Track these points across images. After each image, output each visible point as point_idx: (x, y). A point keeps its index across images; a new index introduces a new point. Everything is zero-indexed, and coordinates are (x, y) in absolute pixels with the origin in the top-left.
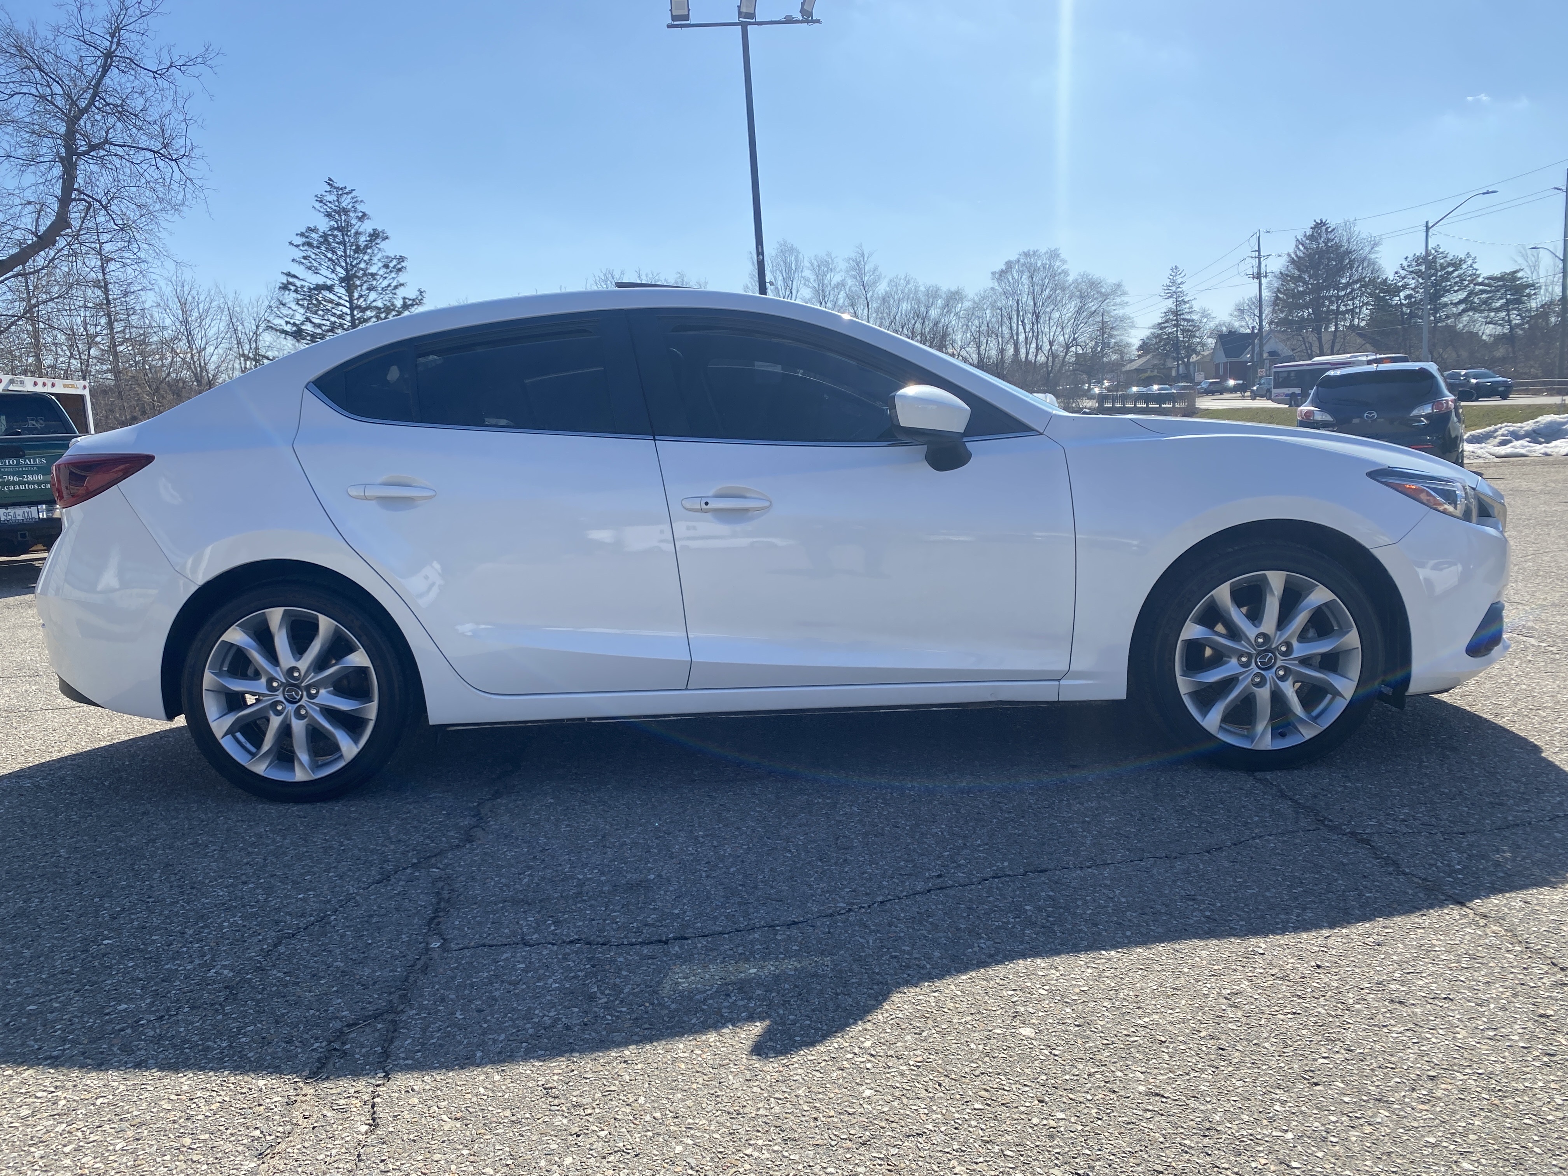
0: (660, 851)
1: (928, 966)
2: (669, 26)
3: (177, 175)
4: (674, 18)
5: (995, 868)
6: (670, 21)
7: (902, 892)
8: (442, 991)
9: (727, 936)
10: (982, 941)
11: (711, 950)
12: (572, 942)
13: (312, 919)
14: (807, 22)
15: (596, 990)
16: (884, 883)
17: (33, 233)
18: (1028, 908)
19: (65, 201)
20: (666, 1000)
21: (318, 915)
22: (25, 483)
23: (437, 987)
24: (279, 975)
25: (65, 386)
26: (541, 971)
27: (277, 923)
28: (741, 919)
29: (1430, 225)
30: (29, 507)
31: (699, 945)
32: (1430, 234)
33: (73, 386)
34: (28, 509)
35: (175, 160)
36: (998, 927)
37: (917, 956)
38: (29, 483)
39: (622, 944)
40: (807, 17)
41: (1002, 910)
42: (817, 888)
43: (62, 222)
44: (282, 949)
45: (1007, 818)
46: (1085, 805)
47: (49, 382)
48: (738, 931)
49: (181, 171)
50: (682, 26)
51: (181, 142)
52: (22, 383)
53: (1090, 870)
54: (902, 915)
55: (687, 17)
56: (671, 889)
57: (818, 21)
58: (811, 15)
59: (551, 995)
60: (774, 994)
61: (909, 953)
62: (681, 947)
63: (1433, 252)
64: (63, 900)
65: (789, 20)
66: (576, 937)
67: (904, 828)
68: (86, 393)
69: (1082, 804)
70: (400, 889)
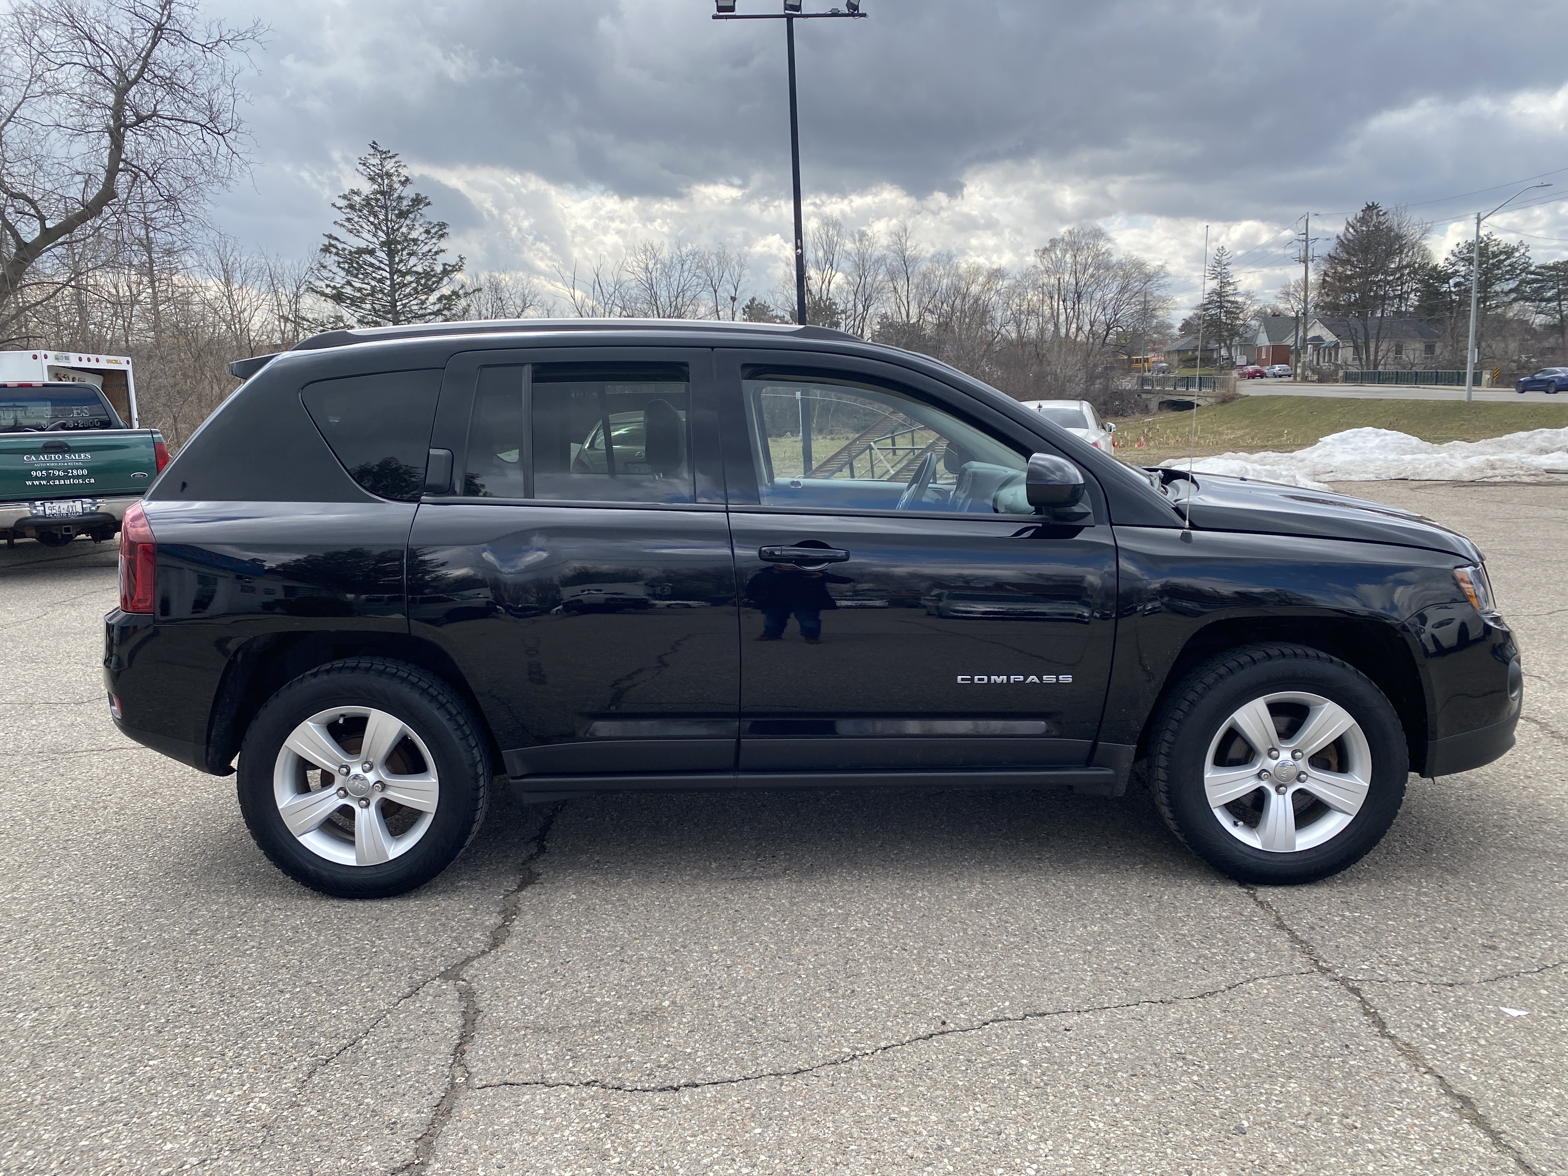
0: (675, 969)
1: (925, 1133)
2: (714, 17)
3: (224, 149)
4: (720, 9)
5: (996, 1009)
6: (715, 12)
7: (905, 1035)
8: (465, 1141)
9: (734, 1085)
10: (978, 1103)
11: (720, 1102)
12: (588, 1084)
13: (345, 1041)
14: (853, 15)
15: (609, 1146)
16: (889, 1023)
17: (79, 202)
18: (1024, 1062)
19: (112, 172)
20: (675, 1162)
21: (350, 1037)
22: (69, 478)
23: (461, 1134)
24: (314, 1112)
25: (109, 361)
26: (559, 1120)
27: (312, 1045)
28: (750, 1063)
29: (1482, 216)
30: (74, 502)
31: (709, 1095)
32: (1481, 226)
33: (116, 362)
34: (72, 504)
35: (222, 135)
36: (994, 1086)
37: (915, 1119)
38: (74, 477)
39: (636, 1089)
40: (853, 11)
41: (998, 1064)
42: (824, 1027)
43: (108, 194)
44: (316, 1079)
45: (1012, 943)
46: (1089, 928)
47: (93, 357)
48: (746, 1079)
49: (228, 146)
50: (727, 17)
51: (229, 115)
52: (67, 358)
53: (1087, 1015)
54: (904, 1066)
55: (732, 9)
56: (684, 1020)
57: (864, 15)
58: (856, 8)
59: (567, 1150)
60: (777, 1161)
61: (907, 1115)
62: (692, 1097)
63: (1485, 239)
64: (111, 1006)
65: (835, 14)
66: (593, 1078)
67: (912, 952)
68: (129, 368)
69: (1086, 927)
70: (427, 1006)
